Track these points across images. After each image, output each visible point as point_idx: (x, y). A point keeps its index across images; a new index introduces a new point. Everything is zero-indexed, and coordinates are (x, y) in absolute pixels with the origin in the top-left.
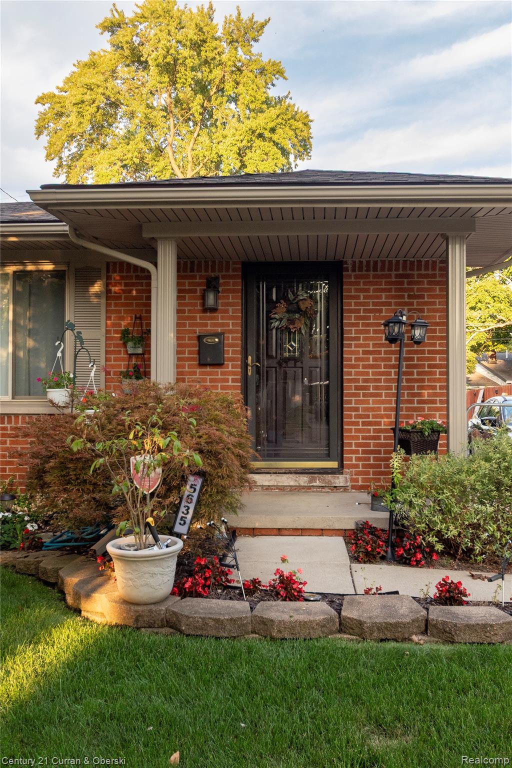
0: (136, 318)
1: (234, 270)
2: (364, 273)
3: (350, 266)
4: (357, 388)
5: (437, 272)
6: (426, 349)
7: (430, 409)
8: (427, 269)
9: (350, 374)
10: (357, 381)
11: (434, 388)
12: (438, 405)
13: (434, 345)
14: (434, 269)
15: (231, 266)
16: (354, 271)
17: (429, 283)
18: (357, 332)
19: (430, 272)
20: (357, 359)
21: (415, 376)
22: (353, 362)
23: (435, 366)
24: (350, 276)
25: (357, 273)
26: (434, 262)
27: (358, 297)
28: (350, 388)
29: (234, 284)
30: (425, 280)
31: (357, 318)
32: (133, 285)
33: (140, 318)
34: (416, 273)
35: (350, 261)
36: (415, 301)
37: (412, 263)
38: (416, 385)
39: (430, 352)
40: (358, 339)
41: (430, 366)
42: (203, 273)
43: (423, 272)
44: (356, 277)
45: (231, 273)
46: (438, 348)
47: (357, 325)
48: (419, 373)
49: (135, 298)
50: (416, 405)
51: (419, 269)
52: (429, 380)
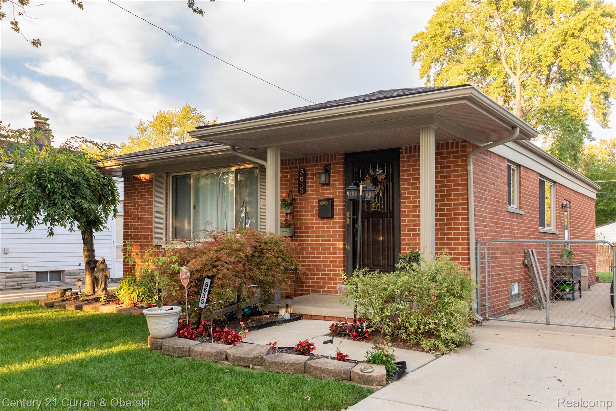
0: (289, 192)
1: (339, 159)
2: (413, 154)
3: (404, 150)
4: (409, 230)
5: (460, 149)
6: (452, 202)
7: (455, 244)
8: (452, 148)
9: (404, 221)
10: (409, 225)
11: (458, 229)
12: (461, 241)
13: (458, 199)
14: (457, 147)
15: (337, 157)
16: (406, 153)
17: (454, 157)
18: (409, 193)
19: (455, 150)
20: (409, 211)
21: (445, 222)
22: (406, 213)
23: (459, 214)
24: (404, 157)
25: (408, 154)
26: (457, 143)
27: (409, 170)
28: (404, 230)
29: (339, 168)
30: (452, 156)
31: (408, 184)
32: (288, 172)
33: (291, 192)
34: (445, 151)
35: (404, 147)
36: (445, 170)
37: (443, 144)
38: (446, 227)
39: (455, 204)
40: (409, 198)
41: (455, 214)
42: (323, 163)
43: (450, 150)
44: (408, 157)
45: (337, 161)
46: (460, 202)
47: (408, 189)
48: (448, 220)
49: (289, 180)
50: (446, 241)
51: (447, 148)
52: (455, 224)
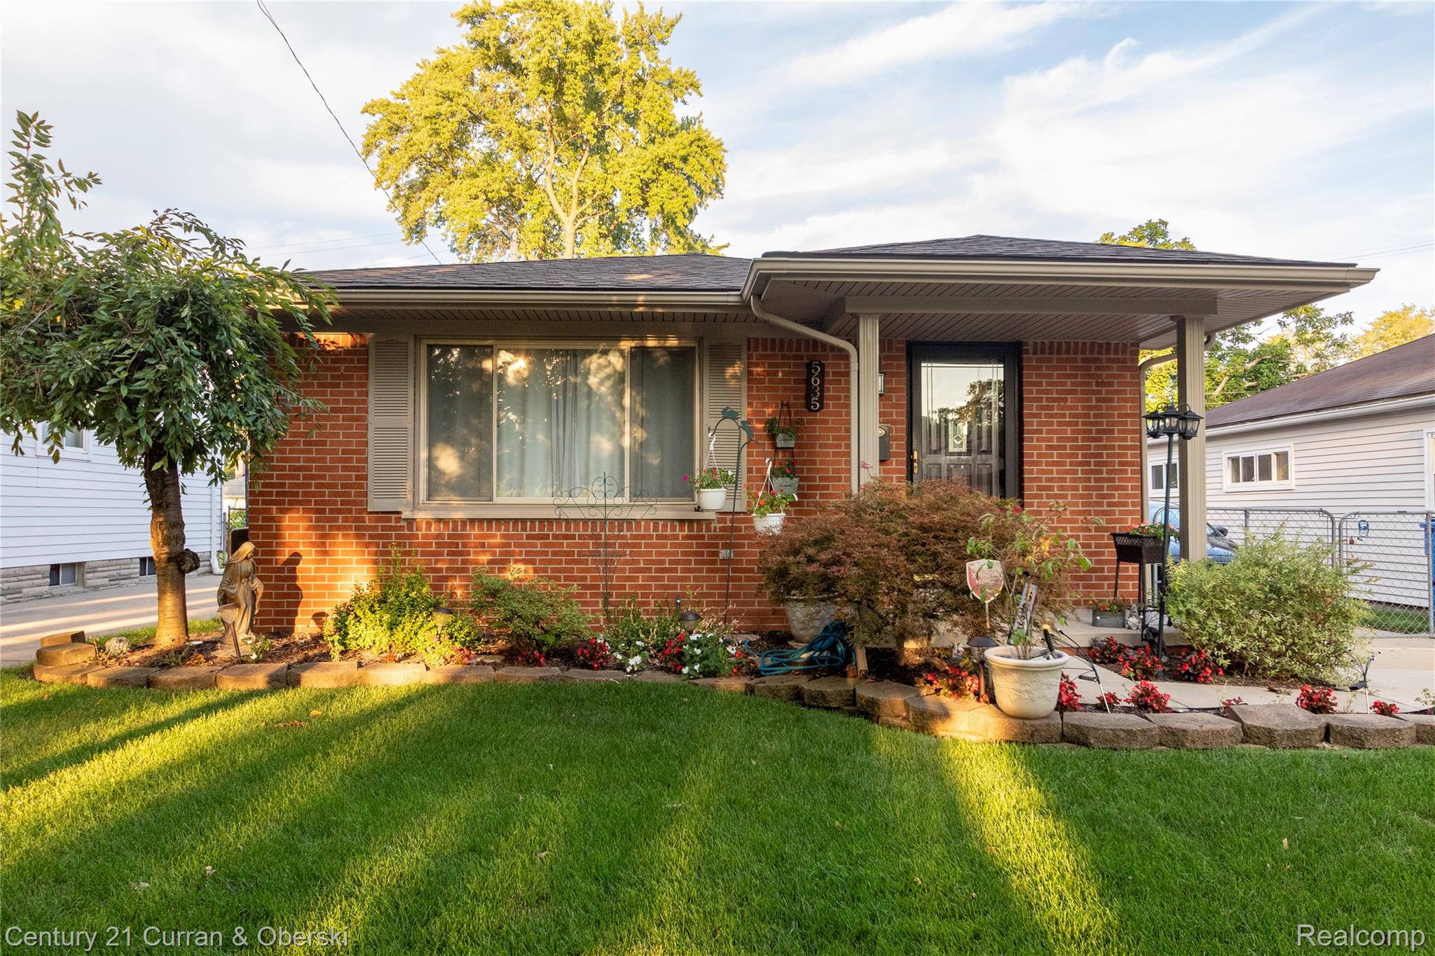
0: (782, 405)
1: (898, 350)
2: (1047, 356)
3: (1031, 349)
4: (1039, 488)
5: (1128, 356)
6: (1117, 444)
7: (1121, 512)
8: (1116, 352)
9: (1031, 472)
10: (1039, 480)
11: (1125, 488)
12: (1130, 508)
13: (1125, 439)
14: (1124, 352)
15: (895, 346)
16: (1035, 353)
17: (1120, 369)
18: (1039, 424)
19: (1120, 356)
20: (1039, 455)
21: (1105, 475)
22: (1035, 459)
23: (1127, 464)
24: (1030, 360)
25: (1039, 356)
26: (1125, 345)
27: (1040, 384)
28: (1031, 488)
29: (898, 367)
30: (1115, 366)
31: (1039, 408)
32: (777, 365)
33: (788, 405)
34: (1104, 357)
35: (1031, 342)
36: (1104, 389)
37: (1100, 345)
38: (1105, 484)
39: (1120, 447)
40: (1040, 432)
41: (1121, 464)
43: (1112, 356)
44: (1039, 360)
45: (894, 353)
46: (1129, 443)
47: (1039, 416)
48: (1108, 472)
49: (782, 381)
50: (1105, 508)
51: (1108, 352)
52: (1120, 480)
